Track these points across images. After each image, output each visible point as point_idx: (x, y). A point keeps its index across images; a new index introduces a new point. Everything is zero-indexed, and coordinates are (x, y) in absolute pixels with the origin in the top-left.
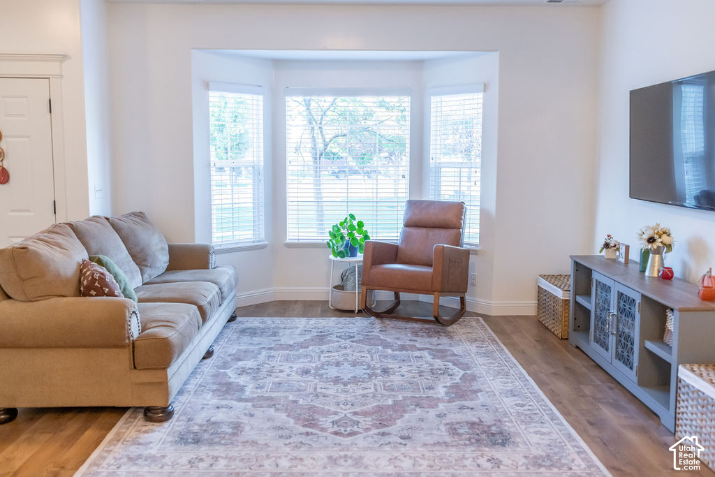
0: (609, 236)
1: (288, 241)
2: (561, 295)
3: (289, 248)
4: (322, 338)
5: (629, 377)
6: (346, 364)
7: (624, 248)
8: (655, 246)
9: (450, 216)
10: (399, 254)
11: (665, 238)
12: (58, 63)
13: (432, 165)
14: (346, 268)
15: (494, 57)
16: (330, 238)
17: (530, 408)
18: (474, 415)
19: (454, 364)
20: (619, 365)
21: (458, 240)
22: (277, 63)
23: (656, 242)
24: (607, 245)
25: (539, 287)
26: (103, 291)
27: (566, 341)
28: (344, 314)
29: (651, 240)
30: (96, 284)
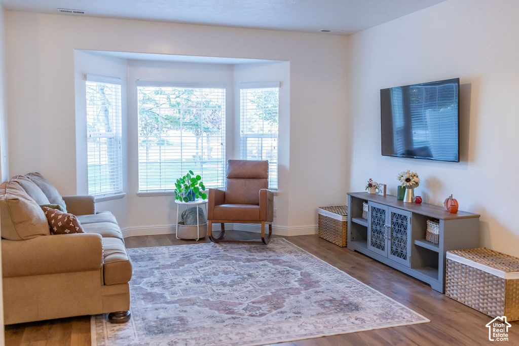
0: (370, 179)
1: (139, 192)
2: (342, 218)
3: (140, 197)
4: (187, 258)
5: (405, 265)
6: (220, 273)
7: (383, 187)
8: (411, 183)
9: (260, 171)
10: (227, 197)
11: (415, 179)
13: (241, 136)
14: (185, 209)
15: (287, 64)
16: (176, 188)
17: (355, 288)
18: (327, 296)
19: (290, 267)
20: (395, 258)
21: (266, 186)
22: (131, 62)
23: (410, 181)
24: (370, 185)
25: (319, 215)
26: (75, 229)
27: (345, 248)
28: (189, 242)
29: (408, 180)
30: (71, 224)
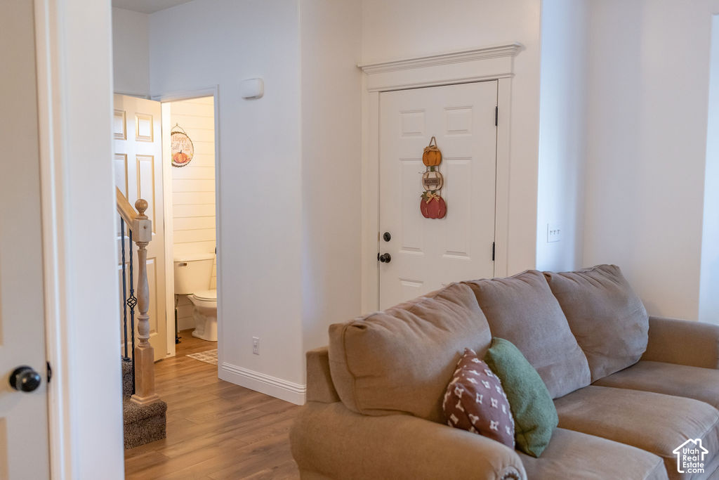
12: (510, 58)
